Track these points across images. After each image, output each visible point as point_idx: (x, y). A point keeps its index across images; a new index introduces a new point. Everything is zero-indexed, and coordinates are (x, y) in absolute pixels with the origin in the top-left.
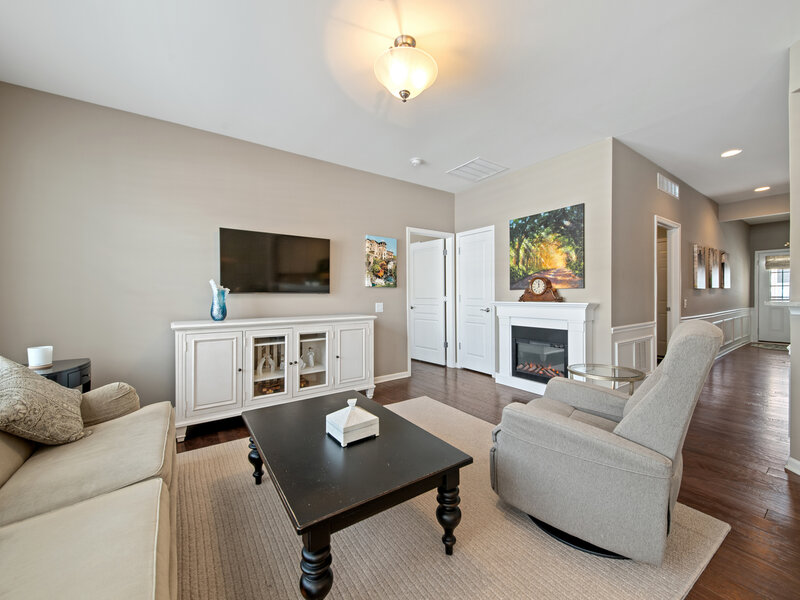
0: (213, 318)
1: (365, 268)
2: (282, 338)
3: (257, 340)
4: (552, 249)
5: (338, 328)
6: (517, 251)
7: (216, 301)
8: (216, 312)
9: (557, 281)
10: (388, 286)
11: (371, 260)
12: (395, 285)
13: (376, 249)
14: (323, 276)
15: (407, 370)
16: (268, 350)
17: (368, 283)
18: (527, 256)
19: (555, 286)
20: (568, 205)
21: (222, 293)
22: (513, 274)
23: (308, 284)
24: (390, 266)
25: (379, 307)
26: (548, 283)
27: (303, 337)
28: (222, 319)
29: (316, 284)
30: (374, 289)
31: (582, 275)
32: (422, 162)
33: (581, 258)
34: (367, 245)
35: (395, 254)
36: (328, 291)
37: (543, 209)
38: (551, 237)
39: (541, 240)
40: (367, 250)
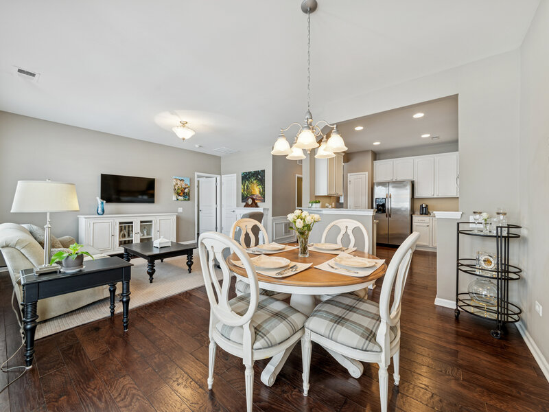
0: (98, 214)
1: (173, 191)
2: (132, 223)
3: (120, 223)
4: (255, 186)
5: (159, 218)
6: (244, 186)
7: (100, 206)
8: (100, 211)
9: (257, 200)
10: (185, 200)
11: (176, 188)
12: (189, 200)
13: (179, 182)
14: (151, 192)
15: (194, 239)
16: (123, 228)
17: (174, 198)
18: (247, 188)
19: (256, 201)
20: (260, 170)
21: (102, 203)
22: (243, 196)
23: (140, 197)
24: (186, 191)
25: (180, 210)
26: (253, 200)
27: (141, 222)
28: (103, 214)
29: (145, 197)
30: (177, 202)
31: (264, 197)
32: (200, 146)
33: (264, 191)
34: (175, 180)
35: (189, 185)
36: (153, 202)
37: (252, 170)
38: (255, 182)
39: (252, 182)
40: (174, 183)
